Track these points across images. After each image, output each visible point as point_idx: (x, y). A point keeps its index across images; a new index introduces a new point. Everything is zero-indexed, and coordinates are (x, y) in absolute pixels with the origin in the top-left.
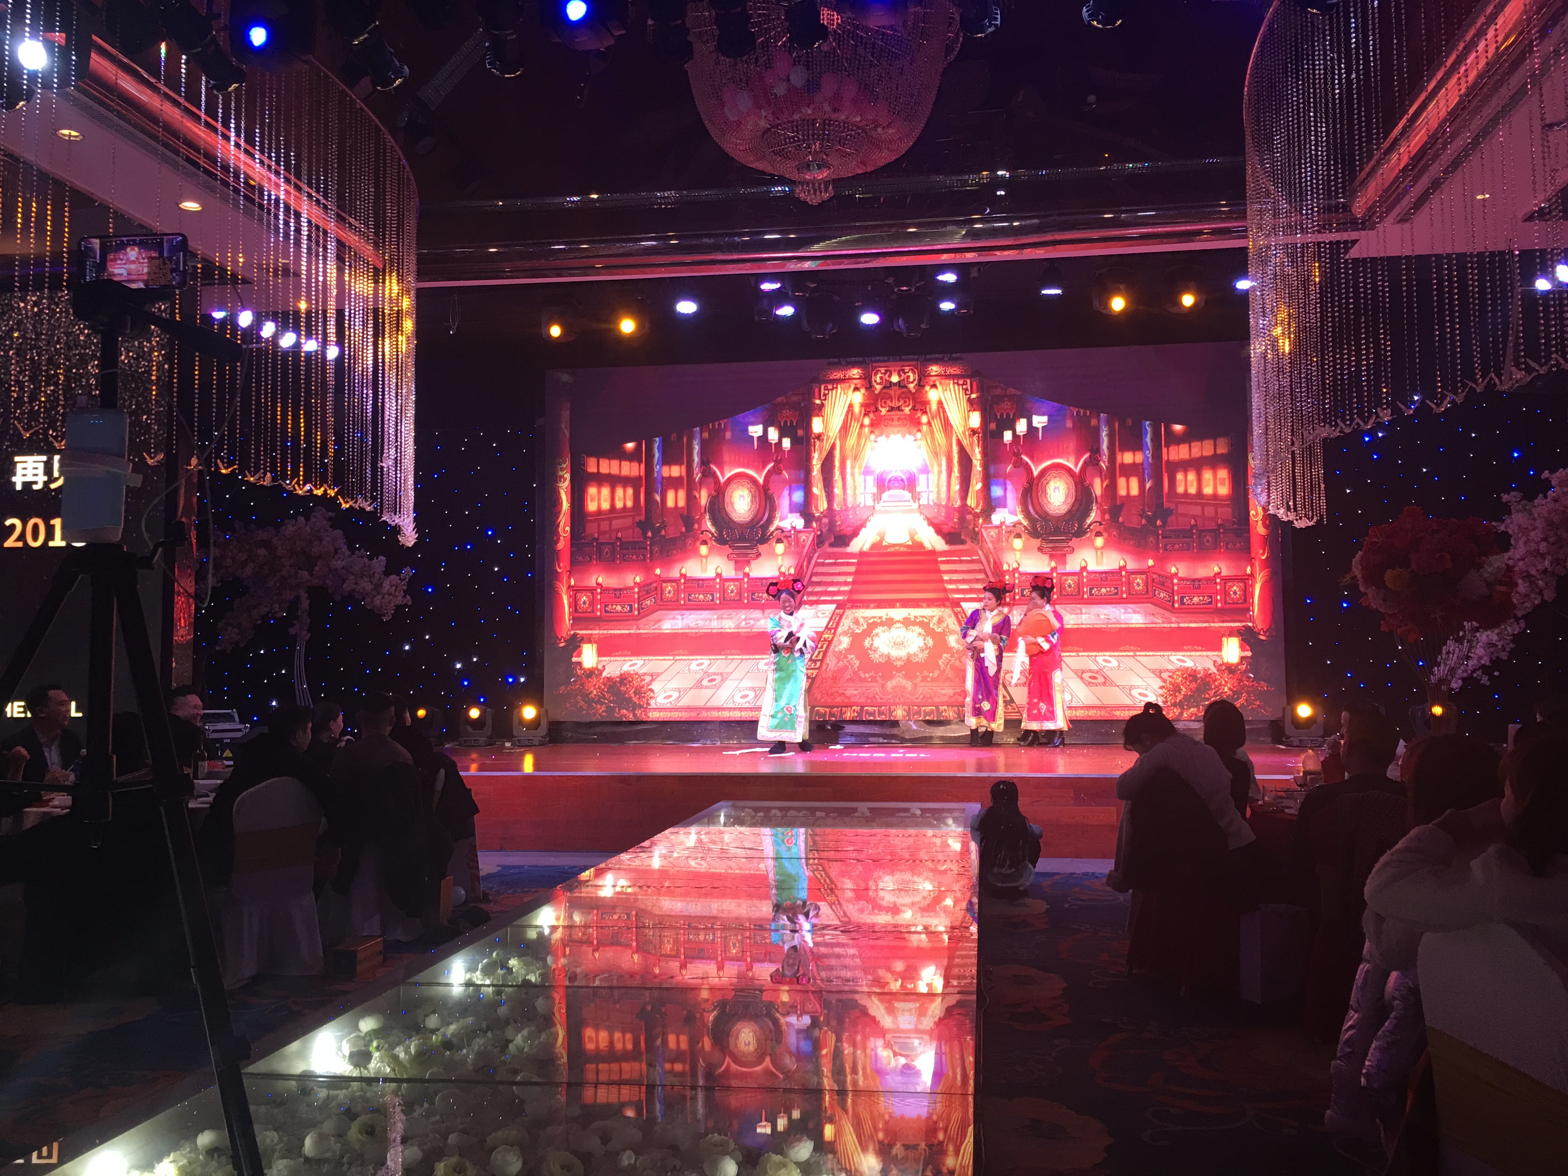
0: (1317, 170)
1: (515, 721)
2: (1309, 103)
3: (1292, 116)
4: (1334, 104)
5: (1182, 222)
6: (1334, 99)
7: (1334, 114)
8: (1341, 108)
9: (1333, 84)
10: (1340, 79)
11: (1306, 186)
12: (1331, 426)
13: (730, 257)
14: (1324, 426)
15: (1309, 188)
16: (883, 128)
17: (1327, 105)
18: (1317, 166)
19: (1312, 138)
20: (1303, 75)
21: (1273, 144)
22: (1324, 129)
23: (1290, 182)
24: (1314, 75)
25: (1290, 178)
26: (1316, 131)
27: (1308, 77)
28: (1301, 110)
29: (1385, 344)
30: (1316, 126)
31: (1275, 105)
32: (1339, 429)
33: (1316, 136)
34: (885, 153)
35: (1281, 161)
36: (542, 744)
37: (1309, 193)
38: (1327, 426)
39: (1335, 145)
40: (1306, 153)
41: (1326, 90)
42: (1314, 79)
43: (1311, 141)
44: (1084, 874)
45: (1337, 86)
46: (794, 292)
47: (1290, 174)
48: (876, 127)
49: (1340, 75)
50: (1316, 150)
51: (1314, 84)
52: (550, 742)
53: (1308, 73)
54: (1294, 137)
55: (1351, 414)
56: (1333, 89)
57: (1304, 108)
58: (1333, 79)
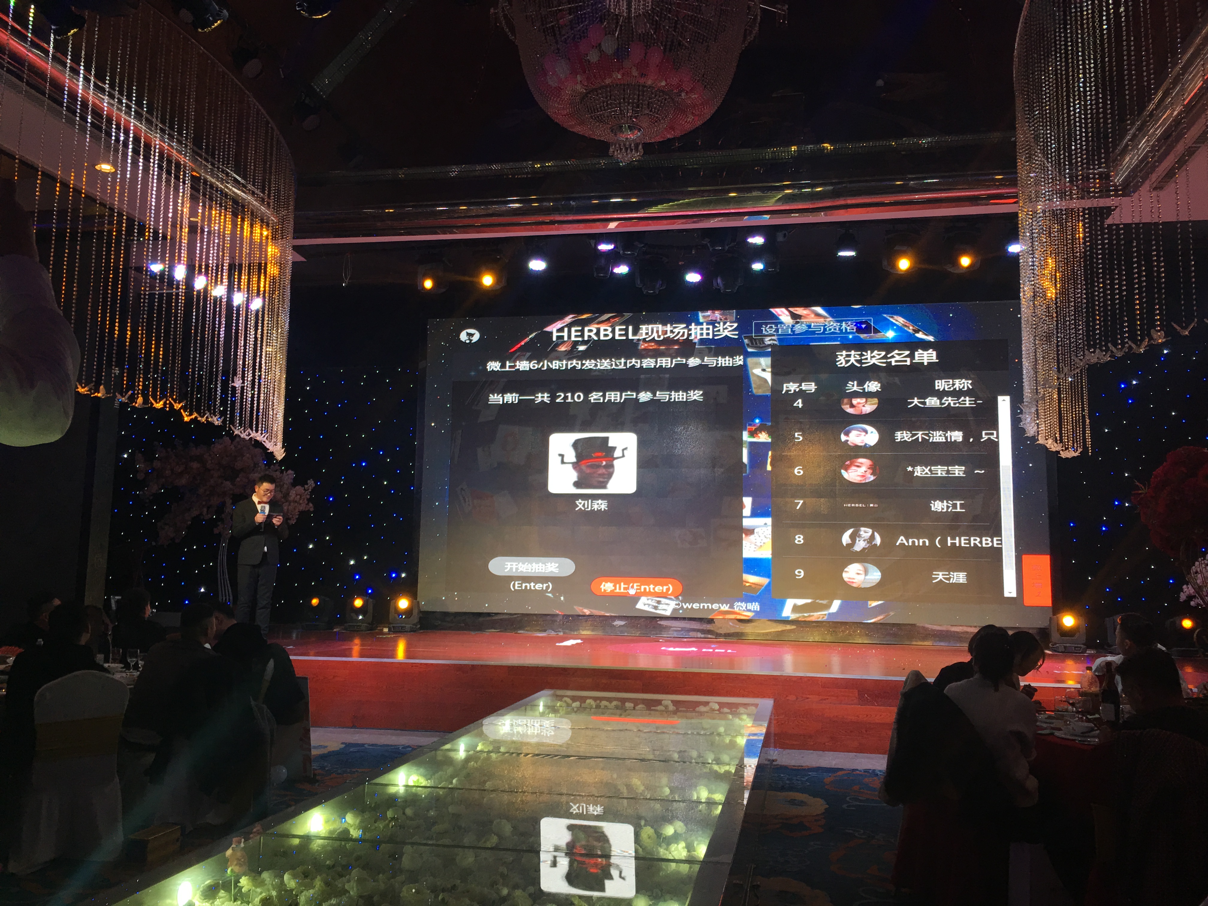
0: (1086, 105)
1: (392, 610)
2: (1077, 43)
3: (1060, 61)
4: (1102, 40)
5: (960, 189)
6: (1102, 35)
7: (1103, 50)
8: (1109, 42)
9: (1101, 21)
10: (1108, 15)
11: (1075, 122)
12: (1102, 351)
13: (566, 219)
14: (1094, 352)
15: (1078, 124)
16: (687, 93)
17: (1095, 43)
18: (1086, 101)
19: (1081, 76)
20: (1071, 20)
21: (1042, 91)
22: (1092, 65)
23: (1058, 123)
24: (1082, 15)
25: (1058, 119)
26: (1084, 68)
27: (1076, 20)
28: (1070, 52)
29: (1157, 266)
30: (1084, 64)
31: (1044, 55)
32: (1109, 353)
33: (1084, 74)
34: (690, 118)
35: (1049, 105)
36: (413, 630)
37: (1078, 128)
38: (1098, 351)
39: (1104, 78)
40: (1074, 91)
41: (1094, 27)
42: (1082, 20)
43: (1079, 78)
44: (866, 771)
45: (1105, 22)
46: (624, 251)
47: (1058, 114)
48: (681, 91)
49: (1108, 10)
50: (1085, 87)
51: (1082, 25)
52: (421, 628)
53: (1076, 16)
54: (1062, 80)
55: (1123, 338)
56: (1101, 25)
57: (1072, 50)
58: (1101, 16)
